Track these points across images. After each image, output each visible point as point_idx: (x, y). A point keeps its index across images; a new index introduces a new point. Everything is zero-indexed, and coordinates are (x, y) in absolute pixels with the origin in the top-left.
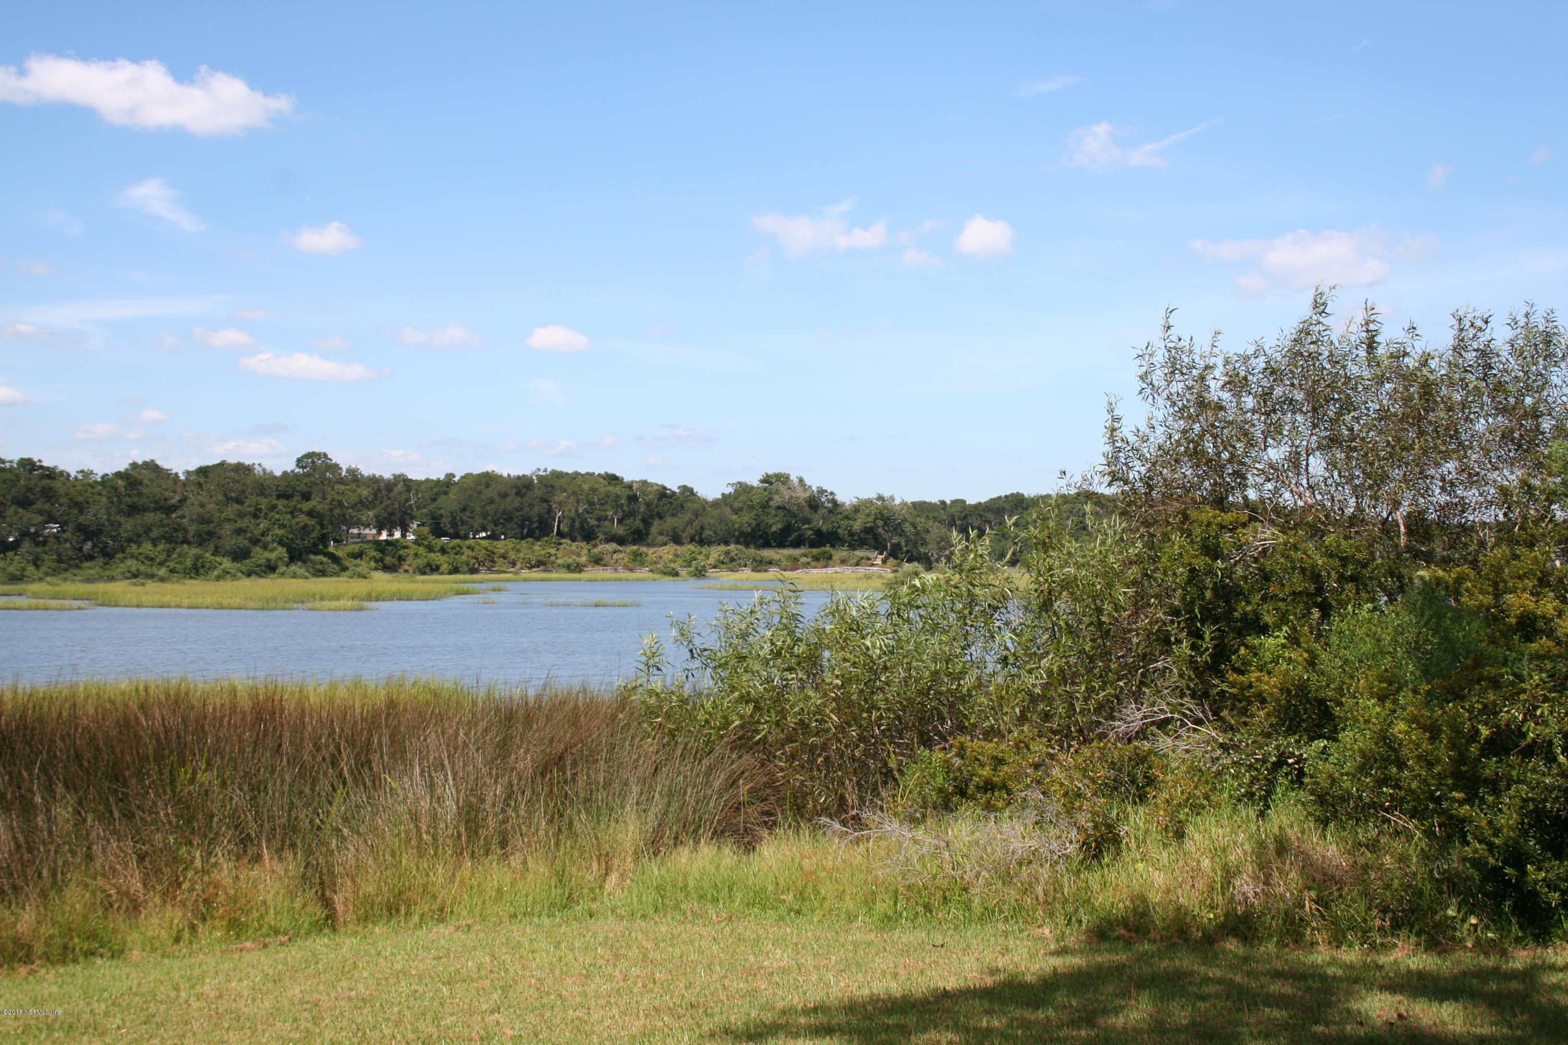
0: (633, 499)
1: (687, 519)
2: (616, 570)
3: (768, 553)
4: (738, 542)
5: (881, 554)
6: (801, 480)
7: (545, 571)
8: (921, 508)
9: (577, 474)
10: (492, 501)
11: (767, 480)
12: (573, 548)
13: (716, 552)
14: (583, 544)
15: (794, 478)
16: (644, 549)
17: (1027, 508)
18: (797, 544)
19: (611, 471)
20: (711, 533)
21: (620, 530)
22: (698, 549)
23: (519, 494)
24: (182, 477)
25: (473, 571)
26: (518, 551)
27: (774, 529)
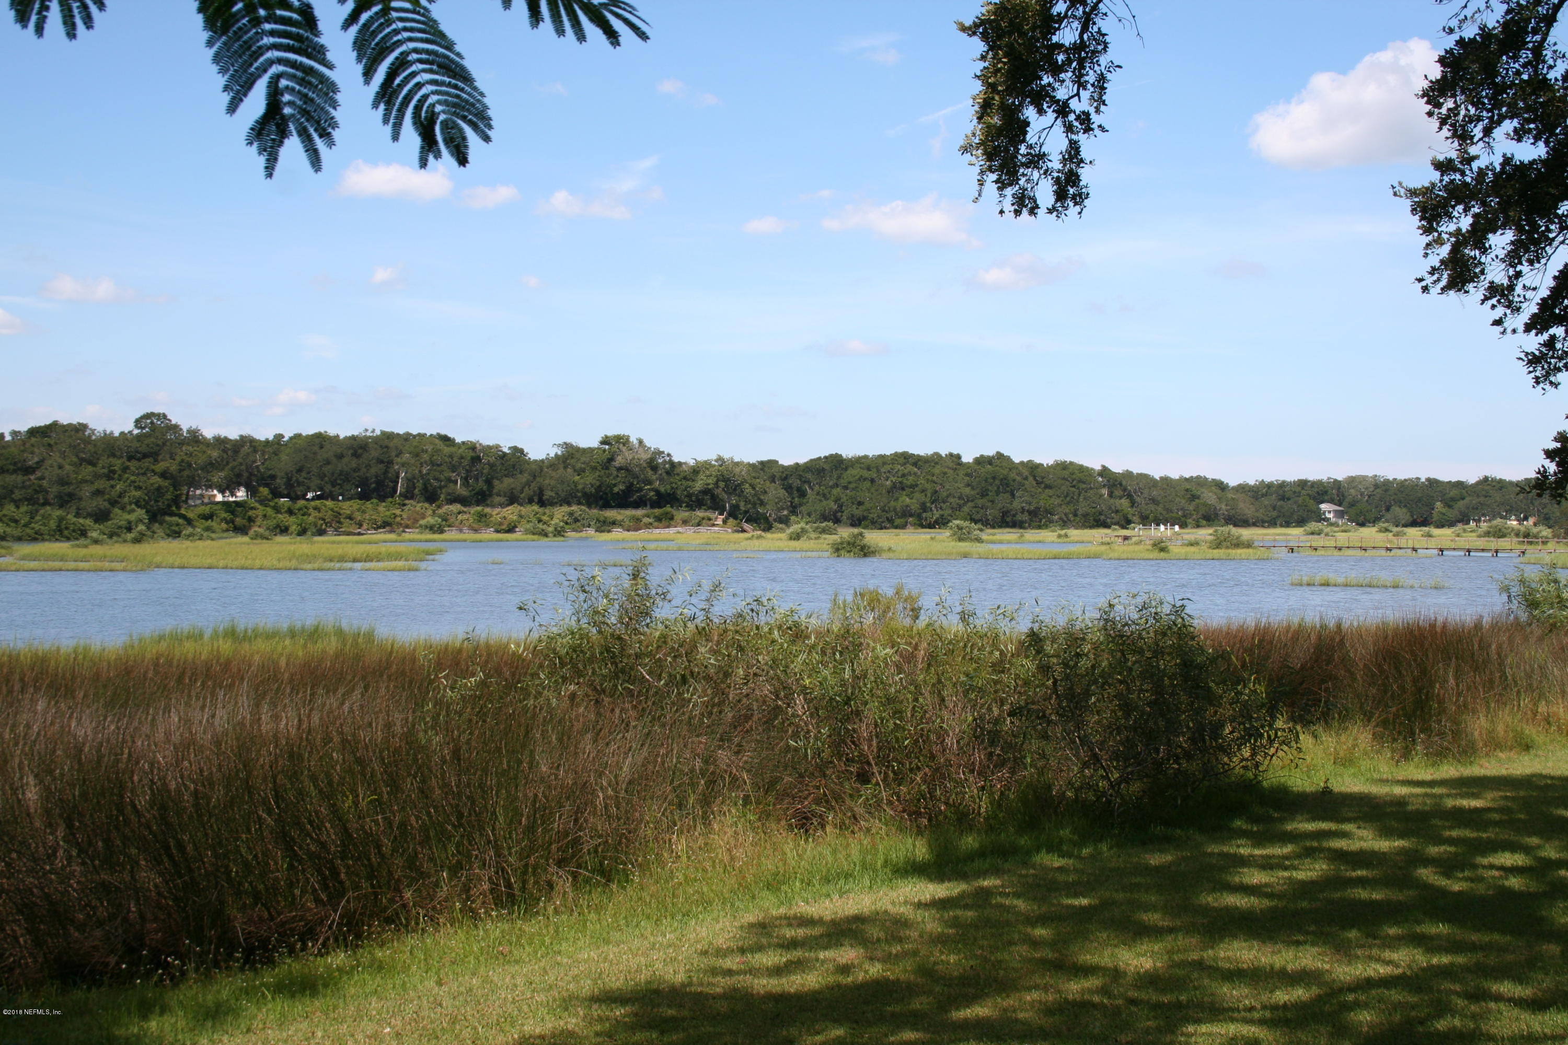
0: (476, 459)
1: (524, 480)
2: (461, 531)
3: (611, 514)
4: (579, 503)
5: (721, 514)
6: (641, 442)
7: (391, 532)
8: (766, 467)
9: (408, 434)
10: (328, 462)
11: (605, 441)
12: (418, 508)
13: (559, 513)
14: (427, 505)
15: (633, 440)
16: (488, 510)
17: (846, 469)
18: (637, 505)
19: (443, 432)
20: (553, 494)
21: (464, 492)
22: (541, 510)
23: (356, 455)
24: (8, 438)
25: (321, 532)
26: (364, 512)
27: (616, 490)
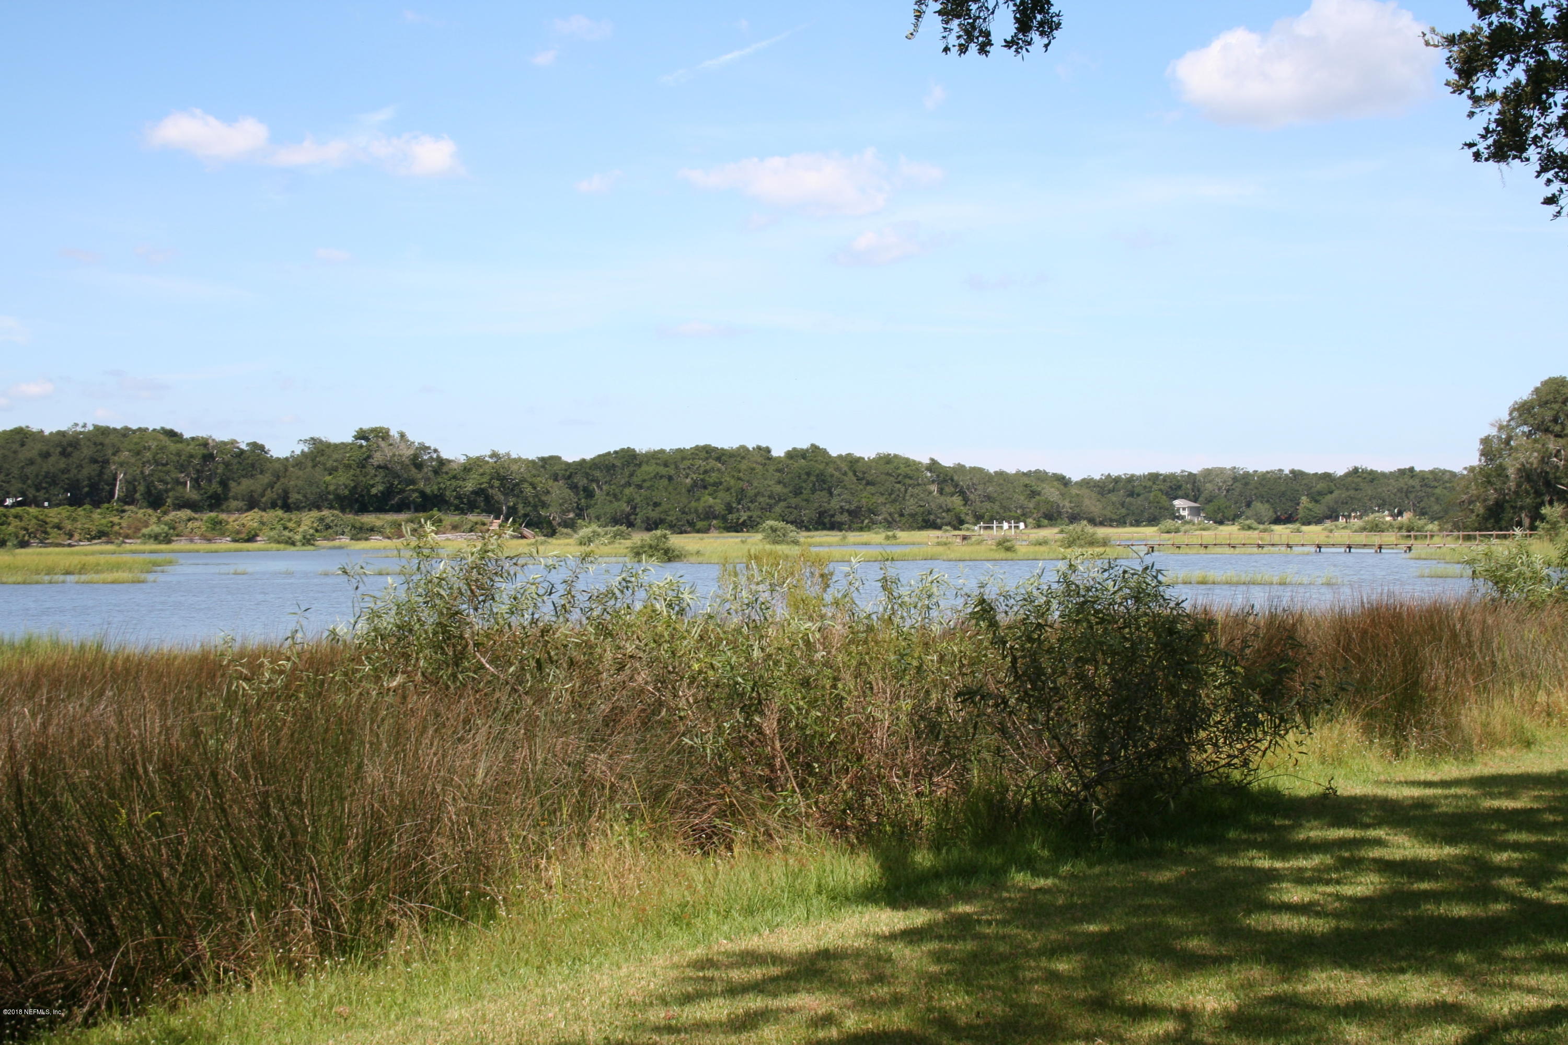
0: (208, 457)
1: (266, 481)
2: (192, 541)
3: (369, 519)
4: (331, 507)
5: (497, 518)
6: (402, 436)
7: (107, 543)
8: (548, 464)
9: (127, 429)
10: (31, 462)
11: (362, 435)
12: (140, 515)
13: (308, 520)
14: (150, 511)
15: (394, 433)
16: (223, 516)
17: (640, 465)
18: (398, 509)
19: (168, 427)
20: (300, 497)
21: (195, 496)
22: (286, 515)
23: (64, 454)
25: (24, 544)
26: (75, 520)
27: (374, 491)
